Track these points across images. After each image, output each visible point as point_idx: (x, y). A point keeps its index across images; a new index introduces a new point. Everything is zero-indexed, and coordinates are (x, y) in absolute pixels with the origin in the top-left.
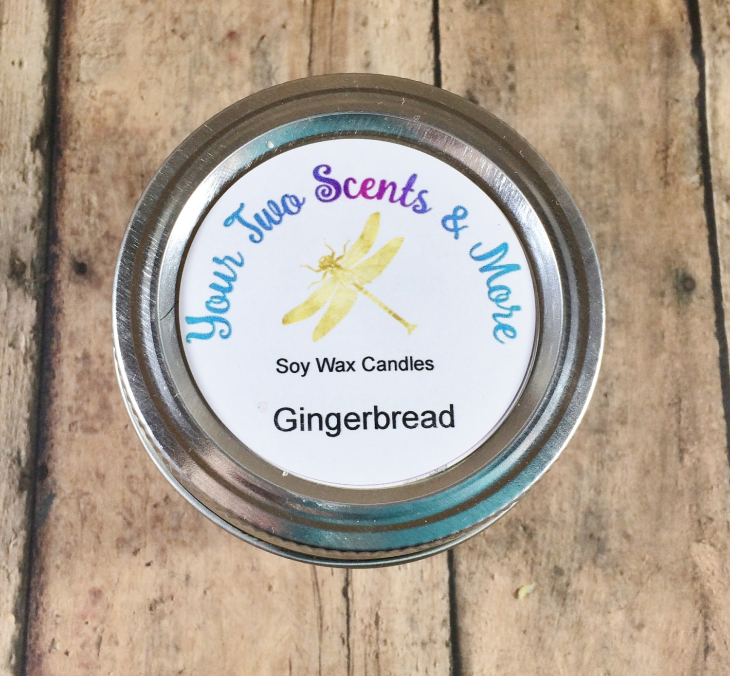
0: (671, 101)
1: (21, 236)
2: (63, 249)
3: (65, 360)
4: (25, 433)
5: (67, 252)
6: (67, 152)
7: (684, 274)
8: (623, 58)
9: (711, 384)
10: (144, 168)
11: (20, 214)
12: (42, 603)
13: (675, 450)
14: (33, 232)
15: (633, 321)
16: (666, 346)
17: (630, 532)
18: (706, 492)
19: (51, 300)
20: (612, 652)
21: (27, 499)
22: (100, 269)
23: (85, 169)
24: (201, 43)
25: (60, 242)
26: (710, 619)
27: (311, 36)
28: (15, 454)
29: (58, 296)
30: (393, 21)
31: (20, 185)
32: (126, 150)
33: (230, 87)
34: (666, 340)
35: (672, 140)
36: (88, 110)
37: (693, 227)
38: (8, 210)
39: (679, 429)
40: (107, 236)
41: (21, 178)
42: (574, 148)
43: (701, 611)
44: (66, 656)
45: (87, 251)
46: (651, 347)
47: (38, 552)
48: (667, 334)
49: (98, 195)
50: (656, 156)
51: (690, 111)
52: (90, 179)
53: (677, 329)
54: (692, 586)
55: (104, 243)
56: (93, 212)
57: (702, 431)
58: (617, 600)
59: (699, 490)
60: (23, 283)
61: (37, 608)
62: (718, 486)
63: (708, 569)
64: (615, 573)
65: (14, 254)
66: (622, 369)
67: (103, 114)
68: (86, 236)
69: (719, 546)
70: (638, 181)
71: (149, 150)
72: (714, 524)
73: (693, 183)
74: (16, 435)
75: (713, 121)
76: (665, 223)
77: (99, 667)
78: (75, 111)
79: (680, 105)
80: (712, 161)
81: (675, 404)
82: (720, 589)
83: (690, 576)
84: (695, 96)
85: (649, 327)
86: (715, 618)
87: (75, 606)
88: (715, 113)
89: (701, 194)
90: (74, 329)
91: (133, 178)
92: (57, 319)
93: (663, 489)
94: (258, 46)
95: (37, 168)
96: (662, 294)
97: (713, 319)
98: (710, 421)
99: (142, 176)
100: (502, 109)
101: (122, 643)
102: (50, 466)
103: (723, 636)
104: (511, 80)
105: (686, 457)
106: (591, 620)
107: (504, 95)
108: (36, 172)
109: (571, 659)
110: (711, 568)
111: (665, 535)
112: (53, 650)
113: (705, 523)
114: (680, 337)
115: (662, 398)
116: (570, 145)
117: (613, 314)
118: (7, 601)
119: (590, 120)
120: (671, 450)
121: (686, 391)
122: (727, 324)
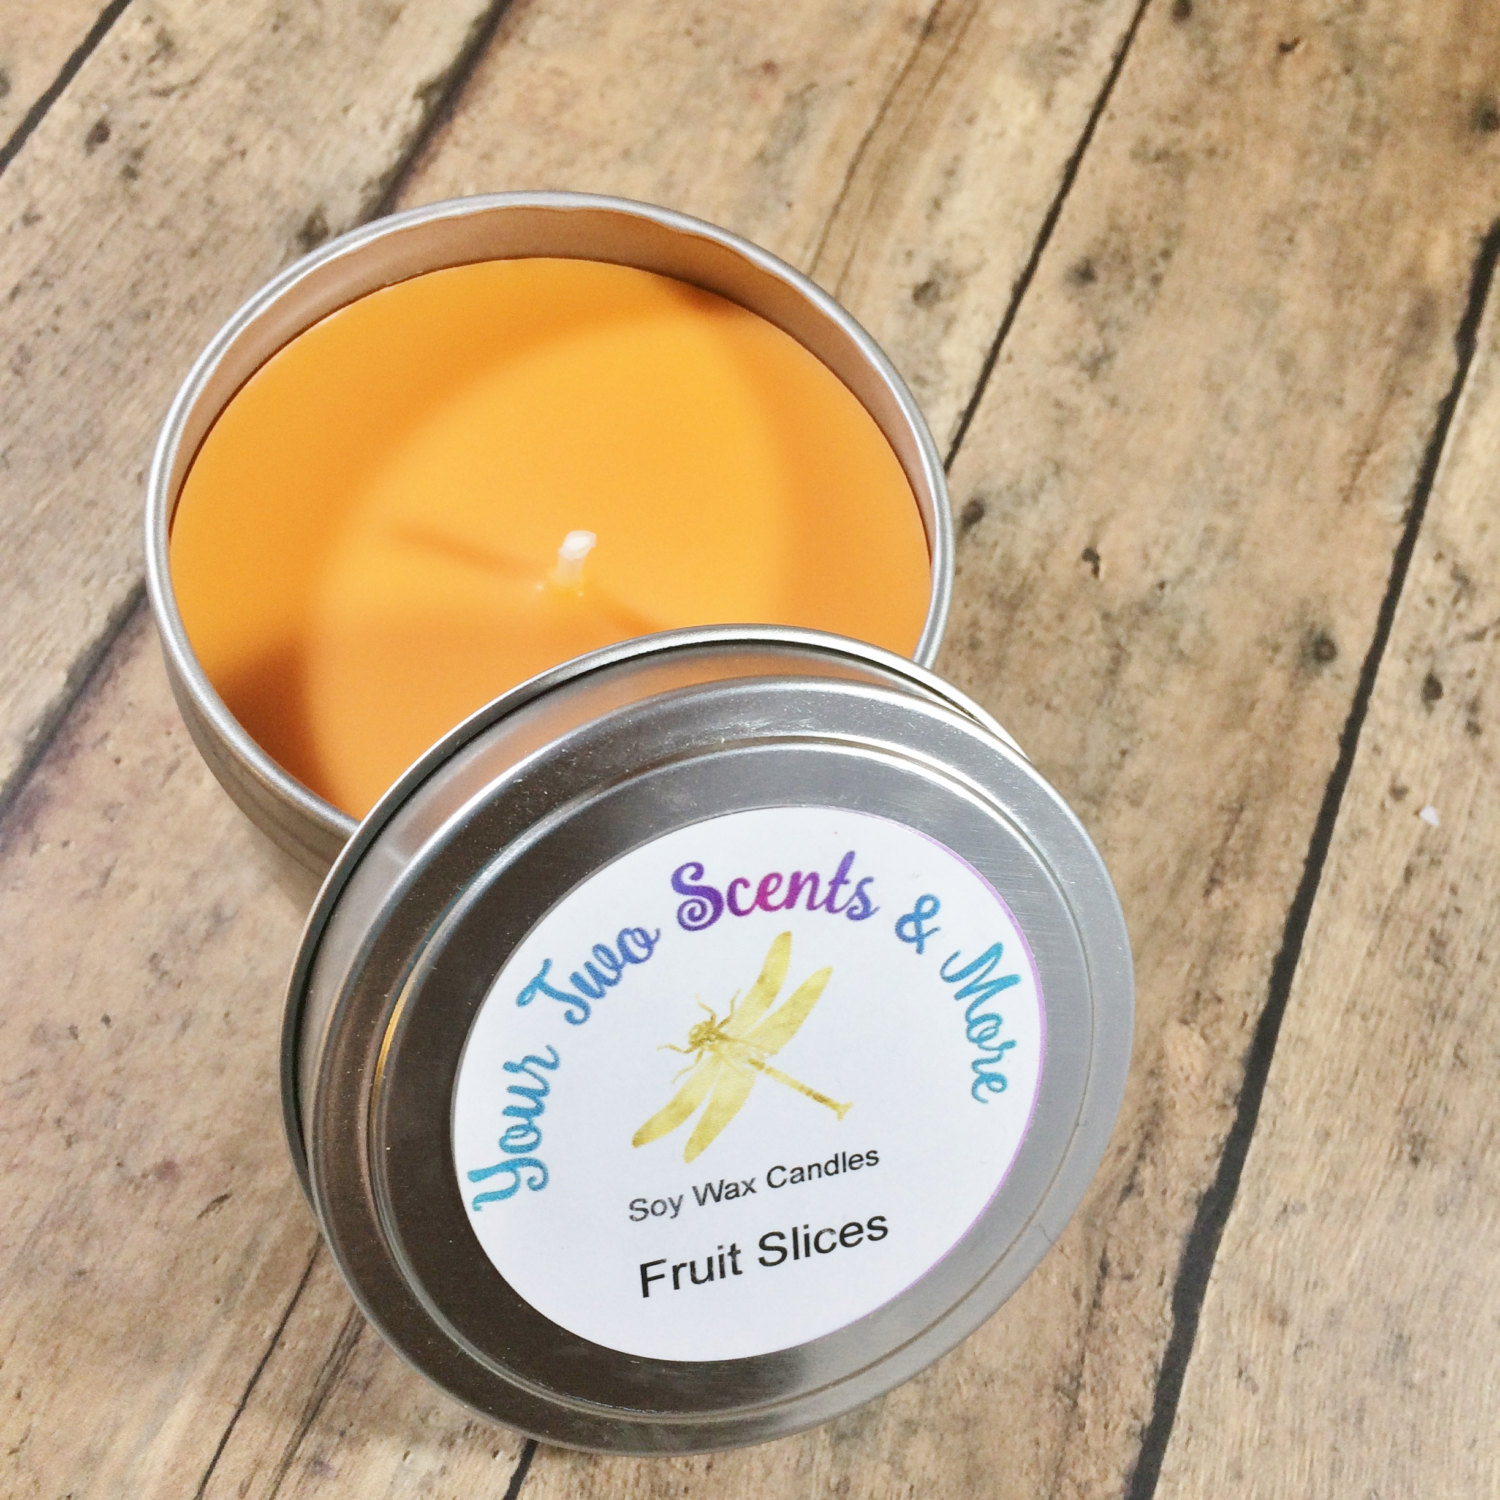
0: (1398, 390)
1: (343, 193)
6: (460, 121)
7: (1323, 633)
8: (1345, 304)
9: (1303, 805)
11: (355, 168)
12: (118, 677)
13: (1203, 876)
14: (362, 195)
15: (1212, 668)
16: (1253, 724)
18: (1227, 956)
23: (477, 151)
24: (721, 60)
26: (1153, 1145)
27: (885, 106)
30: (1014, 133)
31: (373, 132)
32: (547, 150)
33: (735, 128)
34: (1257, 714)
35: (1380, 445)
36: (519, 81)
37: (1365, 575)
38: (341, 154)
39: (1222, 849)
41: (380, 123)
42: (1219, 396)
43: (1142, 1127)
44: (113, 763)
46: (1228, 714)
48: (1260, 707)
50: (1344, 456)
51: (1424, 415)
52: (476, 165)
53: (1280, 706)
54: (1145, 1082)
57: (1259, 866)
59: (1216, 949)
61: (108, 678)
62: (1251, 956)
63: (1181, 1069)
65: (320, 210)
66: (1167, 728)
67: (537, 93)
69: (1216, 1042)
70: (1303, 478)
71: (579, 162)
72: (1223, 1008)
73: (1390, 514)
75: (1456, 440)
76: (1322, 552)
77: (156, 802)
78: (499, 75)
79: (1411, 401)
80: (1433, 497)
81: (1231, 810)
82: (1190, 1106)
83: (1147, 1065)
84: (1441, 398)
85: (1235, 685)
86: (1163, 1147)
88: (1463, 432)
89: (1397, 534)
93: (1157, 924)
94: (801, 94)
95: (407, 122)
96: (1276, 649)
97: (1344, 710)
98: (1279, 857)
103: (1165, 1179)
105: (1217, 894)
107: (1141, 284)
108: (405, 126)
110: (1188, 1070)
112: (99, 748)
113: (1207, 1002)
114: (1279, 719)
115: (1213, 792)
116: (1214, 389)
117: (1184, 643)
118: (68, 650)
119: (1259, 368)
120: (1198, 874)
121: (1257, 799)
122: (1366, 730)
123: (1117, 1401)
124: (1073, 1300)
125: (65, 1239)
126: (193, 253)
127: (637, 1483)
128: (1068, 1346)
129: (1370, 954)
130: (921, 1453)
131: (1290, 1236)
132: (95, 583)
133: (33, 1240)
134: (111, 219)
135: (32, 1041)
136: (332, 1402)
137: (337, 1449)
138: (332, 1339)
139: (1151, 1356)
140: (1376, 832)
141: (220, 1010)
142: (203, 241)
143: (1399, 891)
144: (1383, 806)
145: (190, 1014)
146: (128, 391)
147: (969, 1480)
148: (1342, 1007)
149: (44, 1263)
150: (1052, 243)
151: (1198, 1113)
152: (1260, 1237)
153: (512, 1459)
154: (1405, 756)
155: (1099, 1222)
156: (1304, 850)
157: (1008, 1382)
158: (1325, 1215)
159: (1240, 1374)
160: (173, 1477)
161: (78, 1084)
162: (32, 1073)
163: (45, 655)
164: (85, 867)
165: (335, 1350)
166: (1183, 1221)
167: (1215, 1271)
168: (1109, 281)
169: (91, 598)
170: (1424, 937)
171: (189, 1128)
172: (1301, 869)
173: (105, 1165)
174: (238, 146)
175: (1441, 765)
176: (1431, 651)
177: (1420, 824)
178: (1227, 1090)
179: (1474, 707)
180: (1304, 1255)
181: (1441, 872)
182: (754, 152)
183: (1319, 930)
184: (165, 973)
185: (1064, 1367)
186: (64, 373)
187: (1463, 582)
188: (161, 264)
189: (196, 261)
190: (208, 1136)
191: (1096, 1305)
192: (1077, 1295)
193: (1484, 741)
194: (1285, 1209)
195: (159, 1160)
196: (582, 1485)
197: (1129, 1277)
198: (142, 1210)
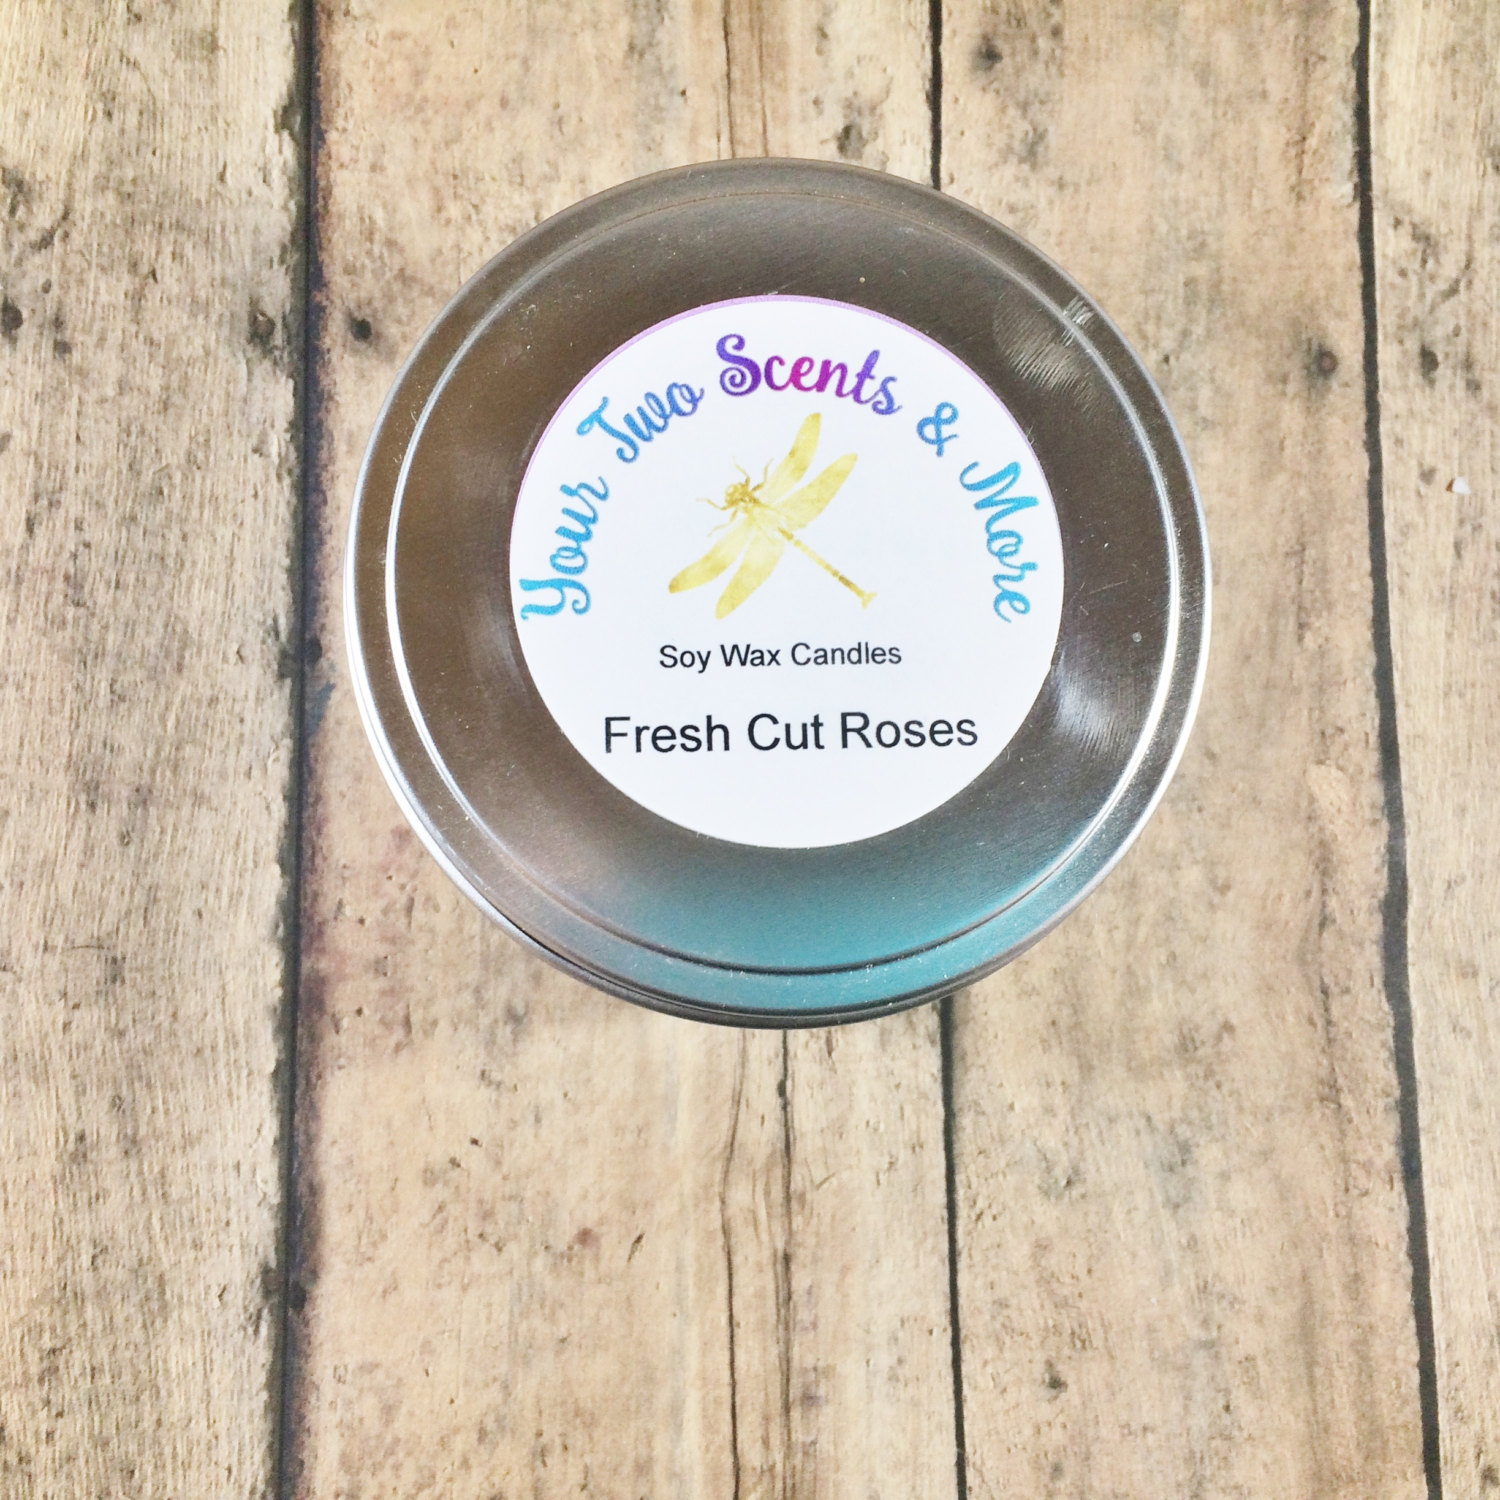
0: (1313, 59)
1: (265, 273)
2: (333, 297)
3: (342, 478)
4: (283, 589)
5: (338, 302)
6: (332, 136)
7: (1320, 346)
9: (1352, 522)
10: (457, 164)
11: (262, 239)
12: (321, 847)
13: (1291, 626)
14: (283, 269)
15: (1236, 423)
16: (1287, 463)
17: (1216, 749)
18: (1335, 688)
19: (317, 382)
20: (1180, 925)
21: (292, 691)
22: (393, 331)
23: (364, 164)
25: (325, 285)
26: (1331, 878)
28: (270, 622)
29: (328, 374)
31: (259, 190)
32: (427, 132)
33: (595, 27)
34: (1288, 452)
35: (1313, 124)
36: (365, 63)
37: (1339, 270)
38: (242, 231)
39: (1300, 596)
40: (403, 277)
41: (261, 179)
42: (1154, 137)
43: (1317, 867)
44: (359, 925)
45: (370, 303)
46: (1263, 463)
47: (312, 772)
48: (1288, 443)
49: (385, 206)
50: (1285, 152)
51: (1345, 77)
52: (370, 182)
53: (1305, 435)
54: (1307, 828)
55: (397, 287)
56: (377, 237)
57: (1335, 595)
58: (1192, 850)
59: (1324, 687)
60: (271, 351)
61: (314, 854)
62: (1354, 680)
63: (1332, 805)
64: (1191, 810)
65: (254, 304)
66: (1217, 499)
67: (388, 69)
68: (368, 275)
69: (1351, 770)
70: (1255, 191)
71: (465, 133)
72: (1346, 736)
73: (1342, 196)
74: (269, 593)
75: (1378, 91)
76: (1295, 262)
77: (412, 942)
78: (344, 65)
79: (1327, 66)
80: (1374, 160)
81: (1295, 553)
82: (1349, 833)
83: (1303, 814)
84: (1353, 50)
85: (1260, 432)
86: (1339, 876)
87: (370, 852)
88: (1382, 76)
89: (1354, 215)
90: (354, 427)
91: (440, 181)
92: (328, 411)
93: (1268, 686)
95: (285, 163)
96: (1285, 380)
97: (1362, 418)
98: (1350, 580)
99: (455, 177)
100: (1040, 67)
101: (445, 907)
102: (324, 642)
103: (1348, 902)
104: (1056, 18)
105: (1308, 636)
106: (1150, 879)
107: (1043, 43)
108: (284, 173)
109: (1119, 936)
110: (1337, 803)
111: (1269, 755)
112: (340, 917)
113: (1332, 736)
114: (1308, 448)
115: (1275, 545)
116: (1148, 130)
117: (1205, 410)
118: (268, 843)
119: (1181, 90)
120: (1286, 625)
121: (1314, 533)
122: (1384, 427)
123: (1370, 1092)
124: (1310, 1028)
125: (537, 1321)
126: (165, 406)
127: (1042, 1307)
128: (1319, 1064)
129: (1449, 636)
130: (1241, 1194)
131: (1459, 904)
132: (255, 773)
133: (514, 1334)
134: (73, 405)
135: (425, 1183)
136: (796, 1352)
137: (817, 1383)
138: (771, 1303)
139: (1383, 1044)
140: (1419, 520)
141: (558, 1095)
142: (166, 388)
143: (1455, 569)
144: (1419, 494)
145: (537, 1107)
146: (184, 577)
147: (1283, 1198)
148: (1441, 693)
149: (531, 1346)
150: (946, 31)
151: (1357, 835)
152: (1437, 915)
153: (945, 1330)
154: (1424, 439)
155: (1309, 957)
156: (1367, 565)
157: (1284, 1111)
158: (1482, 876)
159: (1454, 1030)
160: (709, 1456)
161: (481, 1202)
162: (441, 1208)
163: (251, 857)
164: (384, 1023)
165: (778, 1310)
166: (1374, 927)
167: (1411, 957)
168: (1013, 54)
169: (260, 788)
170: (1487, 601)
171: (584, 1197)
172: (1369, 582)
173: (536, 1253)
174: (144, 269)
175: (1455, 433)
176: (1416, 324)
177: (1455, 497)
178: (1373, 806)
179: (1468, 364)
180: (1475, 915)
181: (1484, 536)
182: (626, 47)
183: (1401, 632)
184: (499, 1085)
185: (1321, 1082)
186: (117, 586)
187: (1426, 241)
188: (142, 432)
189: (171, 411)
190: (602, 1198)
191: (1329, 1023)
192: (1311, 1022)
193: (1485, 393)
194: (1449, 886)
195: (575, 1232)
196: (1004, 1326)
197: (1347, 991)
198: (582, 1274)
